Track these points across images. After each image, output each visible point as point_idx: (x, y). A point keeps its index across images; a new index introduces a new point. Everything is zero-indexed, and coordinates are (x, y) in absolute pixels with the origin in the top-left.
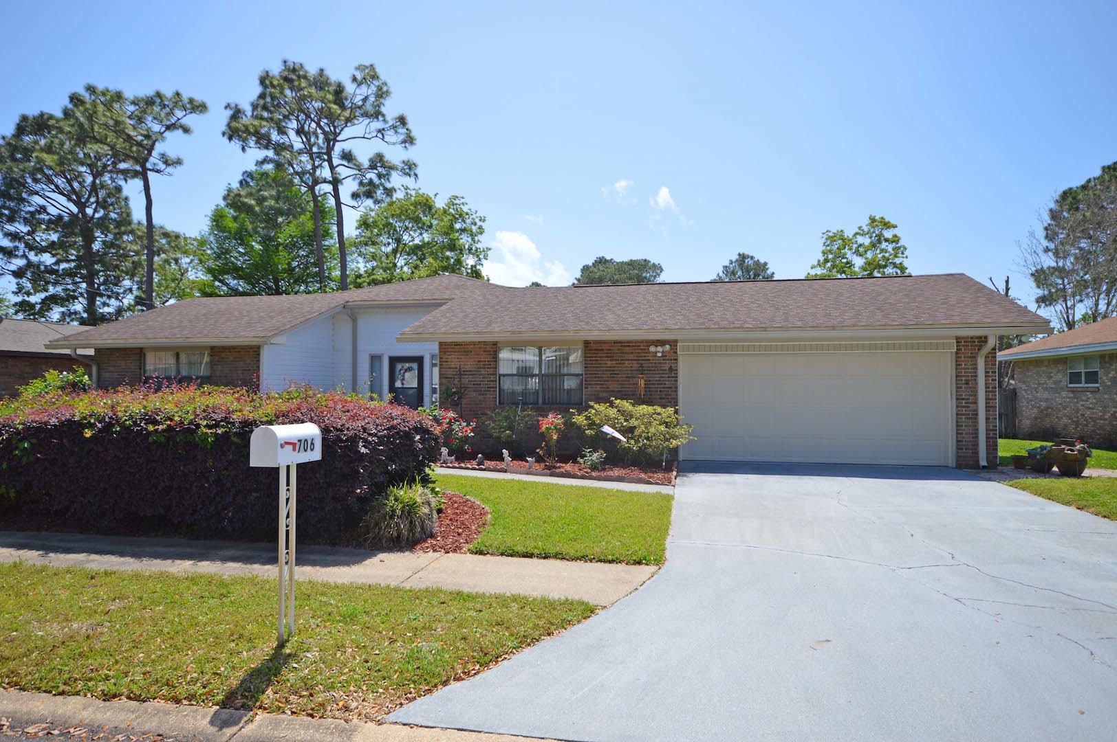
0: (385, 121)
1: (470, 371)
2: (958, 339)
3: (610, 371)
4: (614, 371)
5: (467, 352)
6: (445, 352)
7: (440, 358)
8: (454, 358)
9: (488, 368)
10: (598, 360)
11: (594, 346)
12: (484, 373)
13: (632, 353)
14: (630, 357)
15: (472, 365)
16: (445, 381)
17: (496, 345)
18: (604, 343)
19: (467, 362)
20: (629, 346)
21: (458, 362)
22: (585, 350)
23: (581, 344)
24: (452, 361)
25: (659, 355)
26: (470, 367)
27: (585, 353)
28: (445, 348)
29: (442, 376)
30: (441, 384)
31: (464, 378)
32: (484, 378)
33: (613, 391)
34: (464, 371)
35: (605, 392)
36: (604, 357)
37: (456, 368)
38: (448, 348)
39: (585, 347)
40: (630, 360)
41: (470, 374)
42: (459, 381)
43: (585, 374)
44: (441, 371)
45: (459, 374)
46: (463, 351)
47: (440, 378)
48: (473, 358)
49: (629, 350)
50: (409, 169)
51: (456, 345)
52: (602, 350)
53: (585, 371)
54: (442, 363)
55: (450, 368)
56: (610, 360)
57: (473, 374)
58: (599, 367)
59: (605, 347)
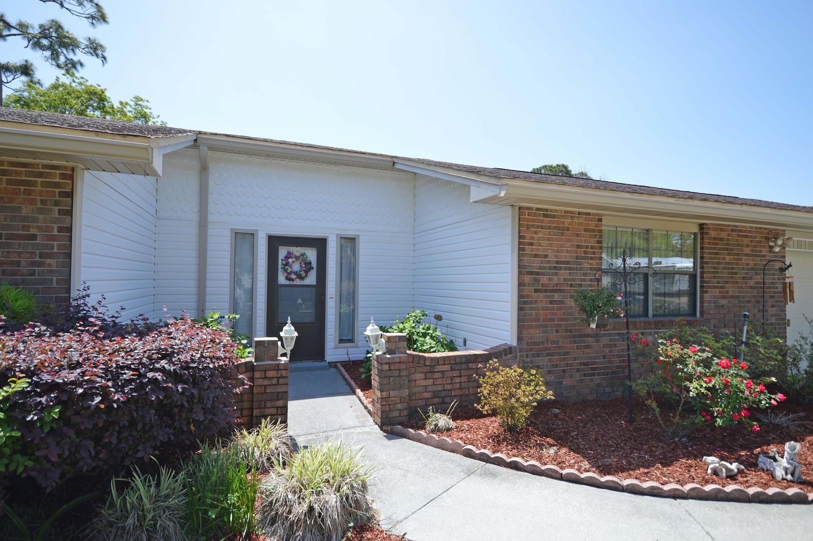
1: (568, 263)
3: (729, 269)
4: (733, 268)
5: (562, 230)
6: (528, 227)
7: (520, 237)
8: (543, 239)
9: (591, 259)
10: (717, 253)
11: (713, 234)
12: (586, 265)
13: (748, 246)
14: (747, 251)
15: (568, 252)
16: (527, 279)
17: (600, 220)
18: (721, 230)
19: (562, 246)
20: (746, 236)
21: (551, 245)
22: (702, 239)
23: (696, 229)
24: (539, 245)
25: (777, 249)
26: (564, 256)
27: (702, 243)
28: (528, 220)
29: (522, 269)
30: (521, 285)
31: (556, 274)
32: (585, 275)
33: (733, 297)
34: (557, 262)
35: (723, 297)
36: (724, 249)
37: (546, 256)
38: (534, 220)
39: (702, 234)
40: (747, 255)
41: (566, 269)
42: (550, 279)
43: (702, 273)
44: (520, 261)
45: (550, 268)
46: (558, 228)
47: (520, 273)
48: (569, 240)
49: (746, 241)
50: (95, 48)
51: (545, 216)
52: (722, 239)
53: (702, 268)
54: (522, 245)
55: (536, 256)
56: (728, 254)
57: (570, 269)
58: (718, 263)
59: (723, 235)
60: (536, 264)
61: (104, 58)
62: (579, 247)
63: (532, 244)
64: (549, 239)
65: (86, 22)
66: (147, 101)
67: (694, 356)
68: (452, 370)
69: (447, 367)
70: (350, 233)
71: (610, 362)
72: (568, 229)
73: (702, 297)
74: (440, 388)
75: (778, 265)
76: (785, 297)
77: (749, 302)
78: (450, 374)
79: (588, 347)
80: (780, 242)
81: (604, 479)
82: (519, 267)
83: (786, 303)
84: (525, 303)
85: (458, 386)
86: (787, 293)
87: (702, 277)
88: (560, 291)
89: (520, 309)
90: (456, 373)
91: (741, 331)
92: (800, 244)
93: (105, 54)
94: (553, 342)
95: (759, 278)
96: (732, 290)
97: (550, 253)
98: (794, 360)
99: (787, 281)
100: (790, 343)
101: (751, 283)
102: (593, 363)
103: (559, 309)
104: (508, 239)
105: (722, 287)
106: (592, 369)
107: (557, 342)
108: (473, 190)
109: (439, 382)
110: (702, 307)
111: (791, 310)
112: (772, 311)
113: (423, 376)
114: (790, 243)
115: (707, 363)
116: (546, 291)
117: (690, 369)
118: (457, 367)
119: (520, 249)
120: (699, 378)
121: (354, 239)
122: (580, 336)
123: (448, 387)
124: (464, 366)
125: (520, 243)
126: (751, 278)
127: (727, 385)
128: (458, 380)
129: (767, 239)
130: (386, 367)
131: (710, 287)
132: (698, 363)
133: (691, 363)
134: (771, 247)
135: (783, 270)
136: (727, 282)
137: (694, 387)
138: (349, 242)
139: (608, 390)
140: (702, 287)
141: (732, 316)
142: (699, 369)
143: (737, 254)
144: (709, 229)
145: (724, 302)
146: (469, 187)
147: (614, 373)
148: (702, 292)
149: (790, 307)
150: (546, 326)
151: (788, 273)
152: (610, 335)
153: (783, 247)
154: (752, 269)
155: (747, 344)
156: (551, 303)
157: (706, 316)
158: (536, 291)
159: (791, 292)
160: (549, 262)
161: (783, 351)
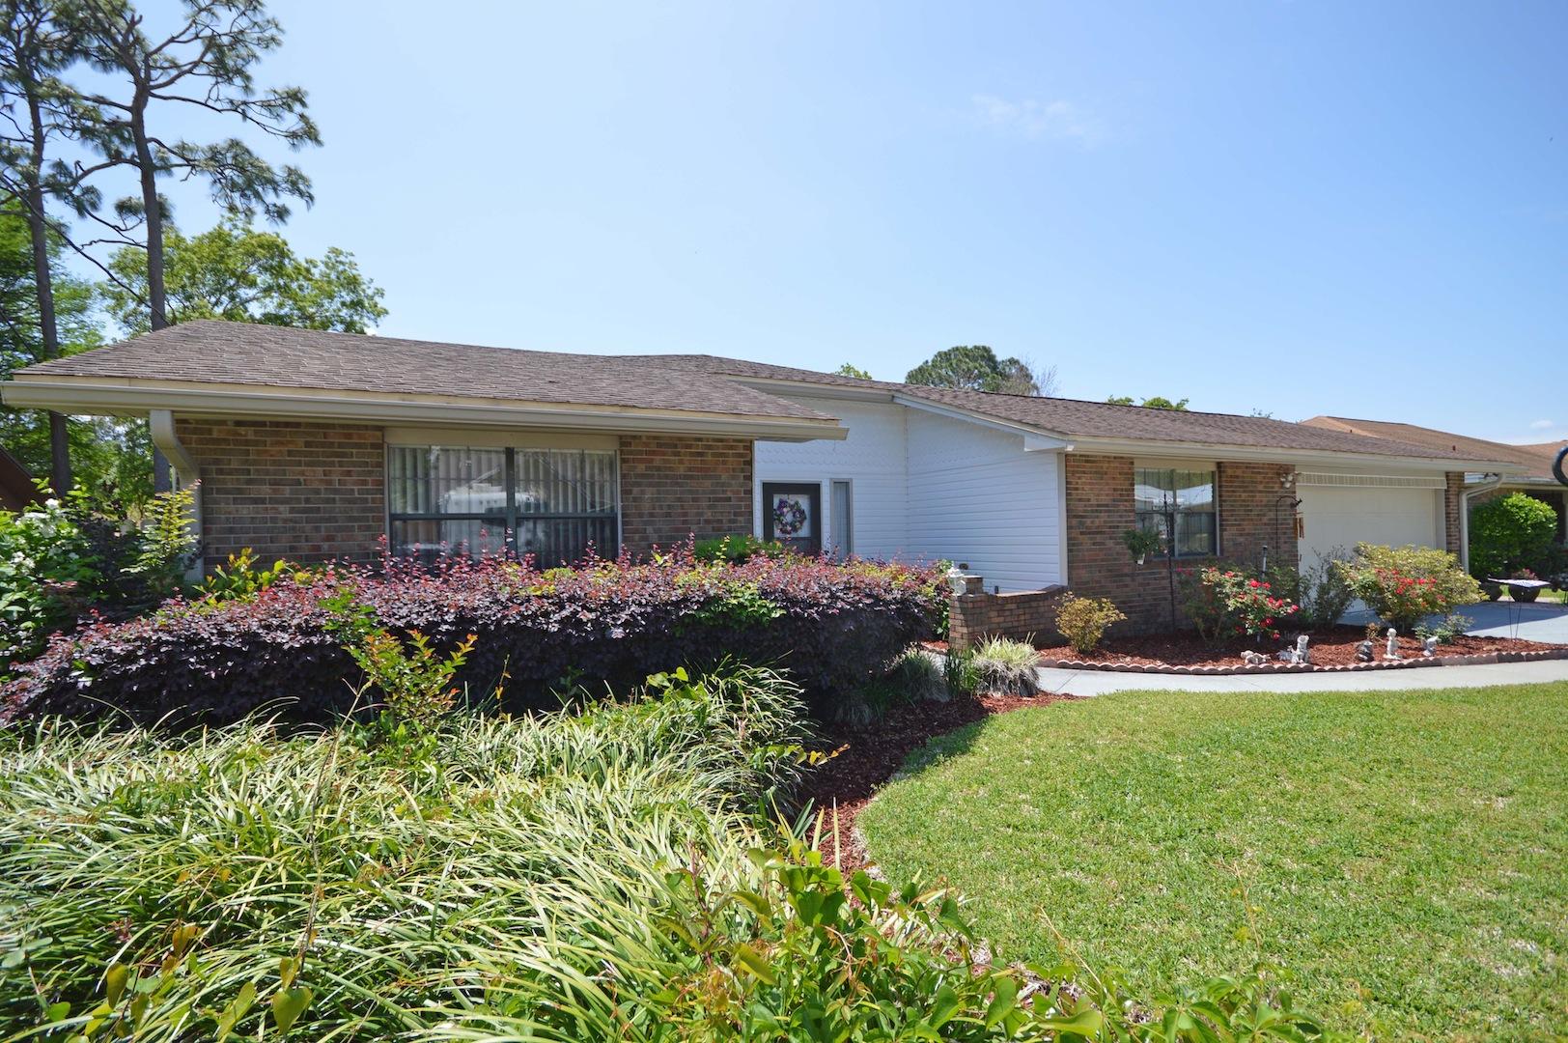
0: (247, 89)
1: (1107, 506)
2: (1447, 474)
3: (1245, 506)
4: (1248, 506)
5: (1101, 474)
6: (1073, 473)
7: (1067, 483)
8: (1085, 483)
9: (1126, 501)
10: (1233, 491)
11: (1230, 472)
12: (1122, 508)
13: (1261, 482)
14: (1260, 487)
15: (1107, 495)
16: (1074, 522)
17: (1132, 463)
18: (1237, 467)
19: (1101, 490)
20: (1259, 473)
21: (1091, 489)
22: (1220, 477)
23: (1213, 468)
24: (1083, 489)
25: (1288, 485)
26: (1104, 499)
27: (1220, 481)
28: (1073, 466)
29: (1071, 514)
30: (1069, 528)
31: (1097, 517)
32: (1121, 516)
33: (1248, 534)
34: (1098, 506)
35: (1241, 535)
36: (1240, 487)
37: (1089, 500)
38: (1078, 466)
39: (1220, 472)
40: (1260, 492)
41: (1106, 511)
42: (1092, 522)
43: (1221, 511)
44: (1067, 505)
45: (1092, 511)
46: (1096, 472)
47: (1068, 517)
48: (1108, 484)
49: (1259, 478)
50: (296, 183)
51: (1087, 461)
52: (1237, 477)
53: (1221, 506)
54: (1070, 491)
55: (1080, 500)
56: (1244, 492)
57: (1109, 511)
58: (1235, 501)
59: (1239, 472)
60: (1080, 507)
61: (311, 197)
62: (1115, 490)
63: (1077, 489)
64: (1090, 484)
65: (285, 142)
66: (352, 255)
67: (1229, 580)
68: (1018, 608)
69: (1013, 606)
70: (844, 477)
71: (1144, 600)
72: (1106, 473)
73: (1221, 536)
74: (1010, 625)
75: (1289, 501)
76: (1295, 533)
77: (1264, 539)
78: (1016, 612)
79: (1126, 586)
80: (1290, 478)
81: (1176, 668)
82: (1067, 511)
83: (1296, 538)
84: (1073, 545)
85: (1022, 623)
86: (1296, 528)
87: (1221, 515)
88: (1101, 533)
89: (1069, 551)
90: (1021, 611)
91: (1261, 563)
92: (1309, 479)
93: (312, 192)
94: (1097, 582)
95: (1272, 515)
96: (1248, 528)
97: (1092, 497)
98: (1305, 588)
99: (1298, 516)
100: (1301, 573)
101: (1265, 520)
102: (1130, 602)
103: (1101, 550)
104: (1055, 484)
105: (1239, 525)
106: (1130, 607)
107: (1099, 582)
108: (1027, 439)
109: (1009, 619)
110: (1221, 545)
111: (1303, 545)
112: (1285, 547)
113: (996, 614)
114: (1300, 478)
115: (1240, 585)
116: (1089, 533)
117: (1227, 590)
118: (1021, 605)
119: (1067, 494)
120: (1235, 596)
121: (847, 484)
122: (1118, 576)
123: (1015, 624)
124: (1027, 605)
125: (1067, 489)
126: (1264, 515)
127: (1255, 600)
128: (1022, 618)
129: (1279, 474)
130: (970, 605)
131: (1228, 525)
132: (1233, 585)
133: (1228, 585)
134: (1283, 483)
135: (1294, 505)
136: (1243, 520)
137: (1232, 604)
138: (843, 487)
139: (1143, 627)
140: (1221, 525)
141: (1248, 553)
142: (1235, 589)
143: (1252, 492)
144: (1225, 467)
145: (1241, 539)
146: (1023, 437)
147: (1148, 610)
148: (1222, 530)
149: (1300, 541)
150: (1091, 567)
151: (1299, 508)
152: (1143, 574)
153: (1293, 482)
154: (1266, 506)
155: (1266, 574)
156: (1094, 544)
157: (1226, 554)
158: (1082, 533)
159: (1301, 527)
160: (1091, 505)
161: (1296, 579)
